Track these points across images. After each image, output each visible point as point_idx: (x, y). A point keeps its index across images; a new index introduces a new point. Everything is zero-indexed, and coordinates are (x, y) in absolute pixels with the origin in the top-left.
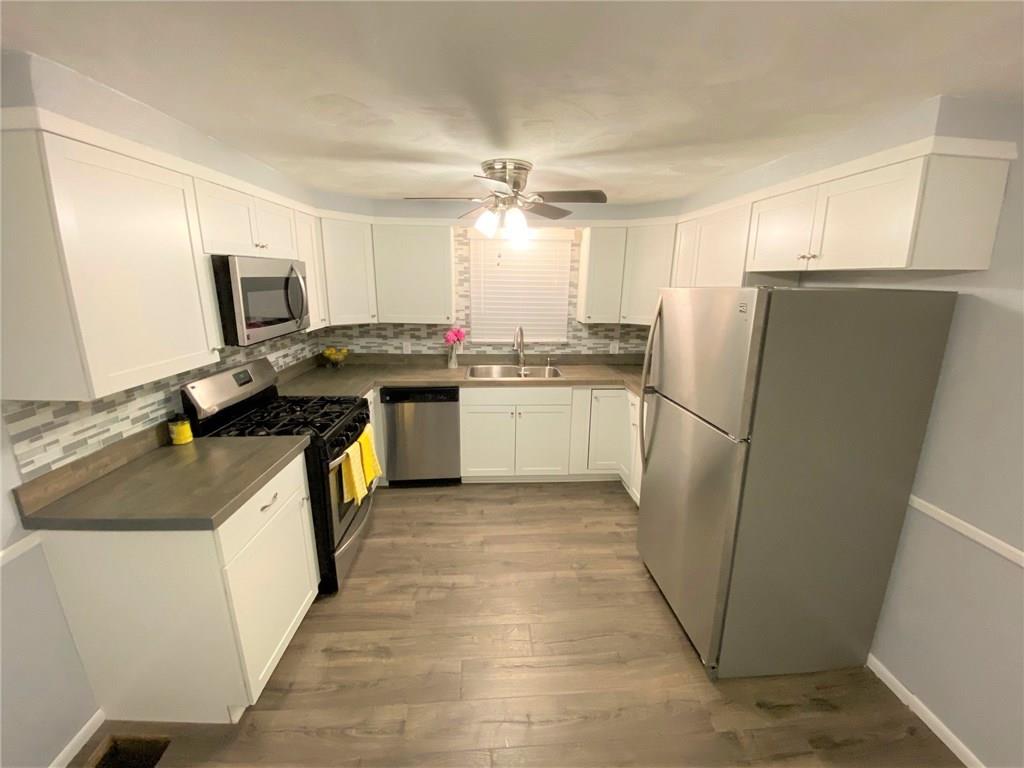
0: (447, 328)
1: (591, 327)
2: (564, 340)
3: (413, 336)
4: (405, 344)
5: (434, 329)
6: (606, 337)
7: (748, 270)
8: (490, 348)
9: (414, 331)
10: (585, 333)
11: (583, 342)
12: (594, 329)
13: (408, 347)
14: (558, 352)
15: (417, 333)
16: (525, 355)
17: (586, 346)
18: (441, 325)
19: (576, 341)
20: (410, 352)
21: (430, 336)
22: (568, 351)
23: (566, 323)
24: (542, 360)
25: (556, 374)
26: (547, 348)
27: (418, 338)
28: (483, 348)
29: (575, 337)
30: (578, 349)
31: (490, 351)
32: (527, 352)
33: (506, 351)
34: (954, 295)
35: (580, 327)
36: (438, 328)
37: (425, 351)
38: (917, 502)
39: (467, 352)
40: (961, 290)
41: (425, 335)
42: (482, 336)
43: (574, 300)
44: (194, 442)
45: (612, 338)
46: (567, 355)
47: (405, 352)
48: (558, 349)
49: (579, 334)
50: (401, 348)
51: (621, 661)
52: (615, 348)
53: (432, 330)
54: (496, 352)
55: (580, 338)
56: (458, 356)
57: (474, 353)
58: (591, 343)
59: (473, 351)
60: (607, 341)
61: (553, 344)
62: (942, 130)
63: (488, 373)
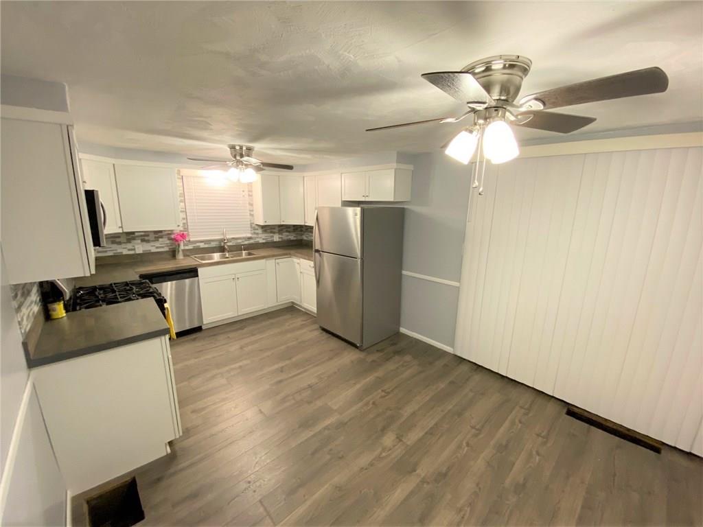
0: (170, 233)
1: (263, 227)
2: (249, 235)
3: (143, 241)
4: (136, 247)
5: (160, 234)
6: (271, 232)
7: (343, 200)
8: (203, 244)
9: (145, 237)
10: (260, 231)
11: (260, 236)
12: (266, 228)
13: (140, 248)
14: (246, 243)
15: (146, 238)
16: (228, 246)
17: (261, 238)
18: (165, 231)
19: (255, 236)
20: (141, 252)
21: (157, 239)
22: (252, 241)
23: (249, 226)
24: (238, 248)
25: (250, 254)
26: (239, 241)
27: (148, 241)
28: (198, 244)
29: (255, 233)
30: (257, 240)
31: (202, 245)
32: (229, 244)
33: (213, 244)
34: (403, 208)
35: (257, 227)
36: (164, 233)
37: (154, 250)
38: (404, 272)
39: (187, 248)
40: (405, 207)
41: (153, 239)
42: (198, 236)
43: (252, 213)
44: (67, 316)
45: (274, 233)
46: (252, 244)
47: (137, 252)
48: (246, 241)
49: (257, 231)
50: (134, 250)
51: (331, 359)
52: (276, 238)
53: (158, 234)
54: (206, 246)
55: (257, 234)
56: (183, 250)
57: (192, 248)
58: (264, 236)
59: (190, 247)
60: (272, 235)
61: (244, 238)
62: (398, 162)
63: (211, 258)
